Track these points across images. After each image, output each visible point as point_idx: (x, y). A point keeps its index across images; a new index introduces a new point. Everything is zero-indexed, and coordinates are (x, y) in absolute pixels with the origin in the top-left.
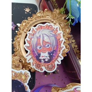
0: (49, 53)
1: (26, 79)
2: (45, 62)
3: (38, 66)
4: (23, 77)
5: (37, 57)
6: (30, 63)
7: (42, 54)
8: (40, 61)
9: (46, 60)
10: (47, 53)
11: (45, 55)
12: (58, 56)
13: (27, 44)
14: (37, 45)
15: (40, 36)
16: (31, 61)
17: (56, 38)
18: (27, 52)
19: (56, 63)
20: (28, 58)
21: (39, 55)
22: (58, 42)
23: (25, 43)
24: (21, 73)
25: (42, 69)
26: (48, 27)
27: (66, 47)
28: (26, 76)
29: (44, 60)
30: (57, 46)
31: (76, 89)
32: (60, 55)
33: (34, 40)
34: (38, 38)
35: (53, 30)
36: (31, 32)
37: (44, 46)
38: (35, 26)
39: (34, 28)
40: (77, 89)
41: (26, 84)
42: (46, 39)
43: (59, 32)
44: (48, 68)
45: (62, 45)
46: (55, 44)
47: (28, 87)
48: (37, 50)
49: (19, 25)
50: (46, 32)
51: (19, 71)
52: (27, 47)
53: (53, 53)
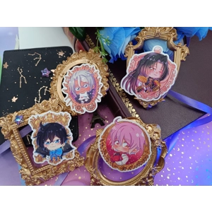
0: (88, 93)
1: (66, 121)
2: (85, 102)
3: (79, 108)
4: (64, 120)
5: (77, 99)
6: (69, 106)
7: (81, 95)
8: (80, 102)
9: (86, 100)
10: (86, 93)
11: (84, 96)
12: (98, 94)
13: (65, 88)
14: (75, 87)
15: (77, 78)
16: (71, 104)
17: (93, 77)
18: (65, 95)
19: (96, 101)
20: (67, 102)
21: (78, 96)
22: (96, 81)
23: (62, 87)
24: (61, 115)
25: (82, 111)
26: (85, 68)
27: (105, 84)
28: (67, 118)
29: (84, 100)
30: (95, 84)
31: (116, 120)
32: (99, 93)
33: (72, 83)
34: (76, 80)
35: (89, 70)
36: (67, 75)
37: (82, 87)
38: (71, 69)
39: (71, 71)
40: (118, 121)
41: (67, 127)
42: (84, 80)
43: (96, 71)
44: (88, 108)
45: (100, 83)
46: (92, 83)
47: (69, 129)
48: (75, 92)
49: (53, 71)
50: (83, 72)
51: (59, 114)
52: (65, 91)
53: (92, 92)
